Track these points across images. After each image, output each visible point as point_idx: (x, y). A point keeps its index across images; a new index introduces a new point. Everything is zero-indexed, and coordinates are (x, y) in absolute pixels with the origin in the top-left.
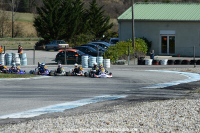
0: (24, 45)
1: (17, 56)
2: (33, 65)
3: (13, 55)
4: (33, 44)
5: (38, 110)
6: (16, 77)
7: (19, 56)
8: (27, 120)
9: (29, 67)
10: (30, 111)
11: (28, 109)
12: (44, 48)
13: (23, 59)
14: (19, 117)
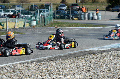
0: (99, 8)
1: (95, 14)
2: (105, 20)
3: (93, 13)
4: (104, 7)
5: (108, 46)
6: (94, 27)
7: (96, 14)
8: (102, 52)
9: (102, 21)
10: (103, 46)
11: (102, 46)
12: (111, 10)
13: (98, 16)
14: (96, 50)
